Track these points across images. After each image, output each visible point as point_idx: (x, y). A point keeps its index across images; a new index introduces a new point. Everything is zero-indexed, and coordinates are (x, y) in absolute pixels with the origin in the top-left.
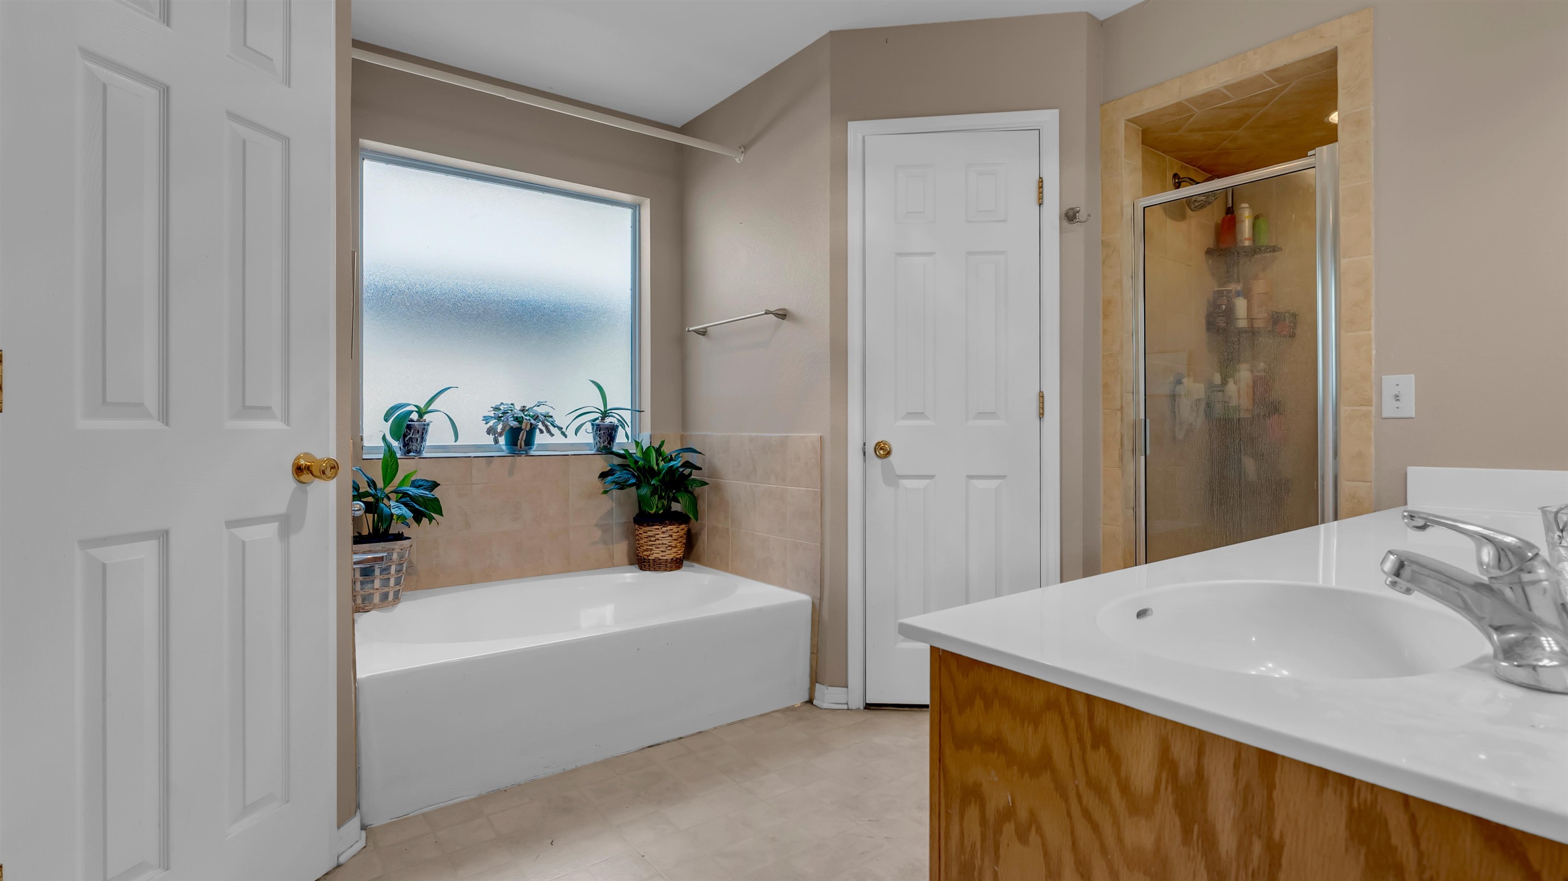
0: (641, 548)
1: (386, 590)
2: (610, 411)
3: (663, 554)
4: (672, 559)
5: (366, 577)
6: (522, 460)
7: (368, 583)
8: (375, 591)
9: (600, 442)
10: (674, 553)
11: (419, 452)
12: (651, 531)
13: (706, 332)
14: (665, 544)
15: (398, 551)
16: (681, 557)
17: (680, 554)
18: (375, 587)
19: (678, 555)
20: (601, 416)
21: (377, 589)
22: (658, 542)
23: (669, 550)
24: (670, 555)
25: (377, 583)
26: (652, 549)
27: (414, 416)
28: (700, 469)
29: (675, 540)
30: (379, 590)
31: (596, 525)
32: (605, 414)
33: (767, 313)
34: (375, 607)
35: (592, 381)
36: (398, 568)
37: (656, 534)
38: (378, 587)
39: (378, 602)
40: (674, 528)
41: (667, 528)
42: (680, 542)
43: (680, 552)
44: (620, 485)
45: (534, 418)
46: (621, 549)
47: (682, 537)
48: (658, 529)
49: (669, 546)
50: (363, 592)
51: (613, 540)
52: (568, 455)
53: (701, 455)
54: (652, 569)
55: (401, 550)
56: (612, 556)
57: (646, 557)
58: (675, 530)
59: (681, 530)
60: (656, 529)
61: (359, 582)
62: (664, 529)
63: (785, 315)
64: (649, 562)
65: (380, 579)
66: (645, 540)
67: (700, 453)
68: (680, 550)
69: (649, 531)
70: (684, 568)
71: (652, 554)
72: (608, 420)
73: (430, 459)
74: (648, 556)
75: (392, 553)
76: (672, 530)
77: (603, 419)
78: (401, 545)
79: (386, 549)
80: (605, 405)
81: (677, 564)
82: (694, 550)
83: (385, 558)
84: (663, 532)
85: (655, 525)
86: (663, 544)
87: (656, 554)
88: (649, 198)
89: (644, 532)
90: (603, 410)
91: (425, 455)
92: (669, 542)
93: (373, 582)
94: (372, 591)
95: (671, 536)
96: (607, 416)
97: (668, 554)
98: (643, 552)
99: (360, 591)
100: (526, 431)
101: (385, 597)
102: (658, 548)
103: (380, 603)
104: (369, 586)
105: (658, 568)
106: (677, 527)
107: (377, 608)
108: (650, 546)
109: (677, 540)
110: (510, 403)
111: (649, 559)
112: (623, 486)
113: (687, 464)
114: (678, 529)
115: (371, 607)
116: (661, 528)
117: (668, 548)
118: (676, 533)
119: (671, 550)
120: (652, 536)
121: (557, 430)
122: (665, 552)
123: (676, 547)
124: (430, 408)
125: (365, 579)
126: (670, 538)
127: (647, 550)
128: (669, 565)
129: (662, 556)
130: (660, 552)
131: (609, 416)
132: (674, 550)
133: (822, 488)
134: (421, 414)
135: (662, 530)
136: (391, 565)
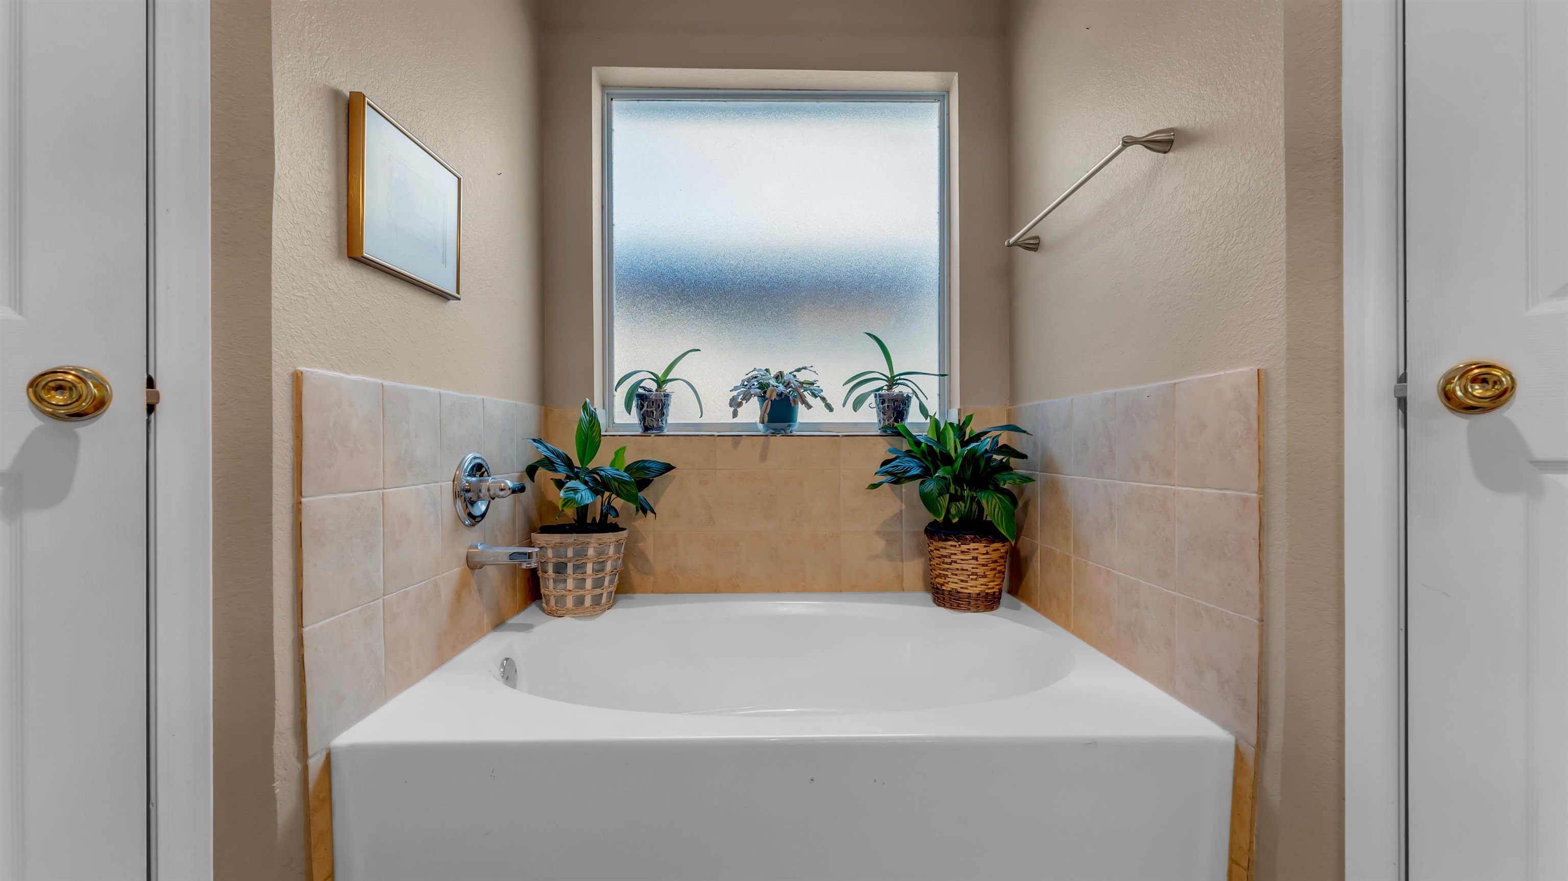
0: (933, 571)
1: (582, 592)
2: (898, 377)
3: (963, 585)
4: (979, 594)
5: (558, 574)
6: (778, 441)
7: (560, 582)
8: (568, 593)
9: (884, 420)
10: (982, 585)
11: (660, 428)
12: (945, 548)
13: (1039, 244)
14: (967, 570)
15: (594, 545)
16: (994, 592)
17: (993, 588)
18: (568, 588)
19: (989, 589)
20: (887, 384)
21: (570, 591)
22: (954, 566)
23: (972, 579)
24: (975, 587)
25: (570, 584)
26: (947, 575)
27: (653, 386)
28: (1024, 456)
29: (983, 565)
30: (572, 593)
31: (878, 533)
32: (892, 382)
33: (1128, 142)
34: (568, 613)
35: (866, 333)
36: (597, 567)
37: (952, 554)
38: (571, 589)
39: (571, 606)
40: (981, 547)
41: (967, 547)
42: (991, 570)
43: (991, 584)
44: (896, 477)
45: (785, 384)
46: (914, 568)
47: (995, 562)
48: (955, 546)
49: (973, 574)
50: (556, 593)
51: (902, 554)
52: (839, 436)
53: (1025, 434)
54: (948, 605)
55: (600, 545)
56: (900, 578)
57: (939, 586)
58: (984, 550)
59: (994, 550)
60: (951, 546)
61: (552, 580)
62: (964, 547)
63: (1170, 142)
64: (943, 594)
65: (574, 579)
66: (937, 561)
67: (1025, 432)
68: (994, 581)
69: (942, 548)
70: (1002, 609)
71: (947, 583)
72: (897, 390)
73: (668, 437)
74: (942, 585)
75: (588, 548)
76: (977, 549)
77: (890, 387)
78: (599, 539)
79: (579, 542)
80: (891, 369)
81: (990, 602)
82: (1024, 584)
83: (534, 555)
84: (962, 552)
85: (950, 540)
86: (962, 570)
87: (952, 584)
88: (956, 72)
89: (936, 549)
90: (890, 377)
91: (666, 432)
92: (973, 568)
93: (565, 581)
94: (564, 592)
95: (976, 559)
96: (896, 384)
97: (972, 586)
98: (935, 578)
99: (553, 590)
100: (771, 401)
101: (580, 601)
102: (956, 575)
103: (574, 608)
104: (561, 586)
105: (955, 605)
106: (985, 546)
107: (570, 614)
108: (944, 570)
109: (986, 565)
110: (764, 369)
111: (943, 590)
112: (900, 478)
113: (1006, 450)
114: (987, 548)
115: (564, 612)
116: (959, 545)
117: (971, 577)
118: (984, 554)
119: (976, 580)
120: (946, 556)
121: (820, 399)
122: (966, 582)
123: (985, 576)
124: (668, 378)
125: (557, 576)
126: (973, 562)
127: (940, 576)
128: (973, 602)
129: (962, 588)
130: (959, 582)
131: (899, 384)
132: (983, 581)
133: (1262, 490)
134: (660, 383)
135: (960, 549)
136: (586, 563)
